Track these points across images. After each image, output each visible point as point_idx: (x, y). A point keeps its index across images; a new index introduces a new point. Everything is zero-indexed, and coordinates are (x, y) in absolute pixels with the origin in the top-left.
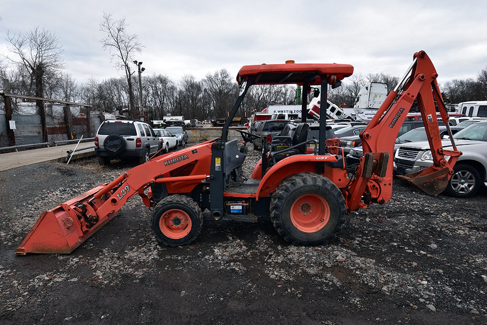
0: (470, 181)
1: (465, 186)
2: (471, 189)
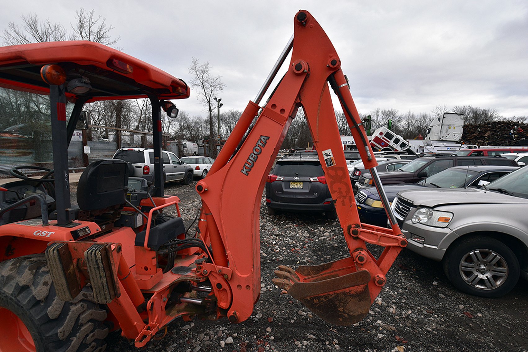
0: (497, 268)
1: (487, 277)
2: (499, 283)
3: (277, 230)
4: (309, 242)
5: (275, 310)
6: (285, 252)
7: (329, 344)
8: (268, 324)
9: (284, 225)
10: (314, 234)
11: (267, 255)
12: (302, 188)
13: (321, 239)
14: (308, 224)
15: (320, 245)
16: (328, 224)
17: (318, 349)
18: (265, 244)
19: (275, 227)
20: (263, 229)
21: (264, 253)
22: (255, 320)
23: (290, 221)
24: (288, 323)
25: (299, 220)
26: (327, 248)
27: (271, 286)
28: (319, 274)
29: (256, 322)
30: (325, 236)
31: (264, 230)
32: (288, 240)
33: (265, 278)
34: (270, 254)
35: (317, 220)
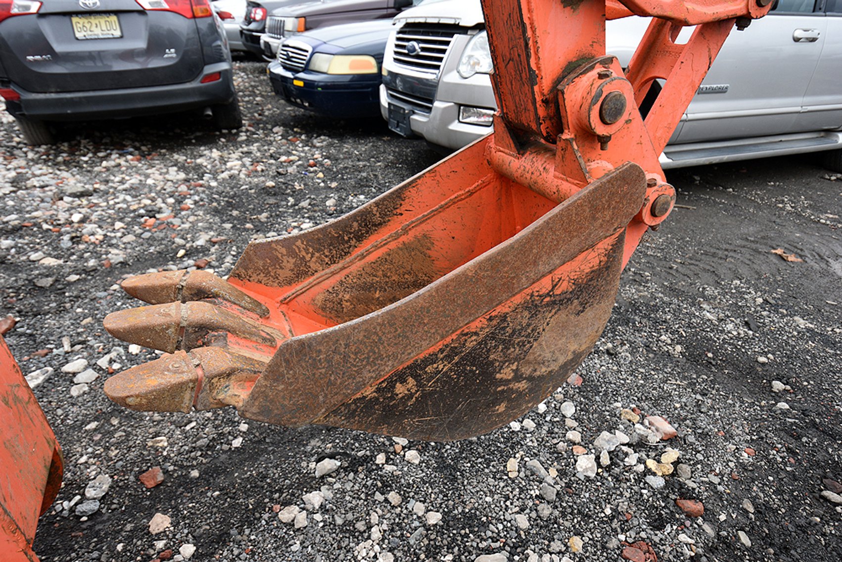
3: (73, 181)
4: (192, 192)
5: (157, 435)
6: (124, 235)
7: (387, 462)
8: (148, 498)
9: (93, 164)
10: (199, 171)
11: (61, 262)
12: (122, 37)
13: (223, 179)
14: (172, 150)
15: (228, 193)
16: (227, 141)
17: (363, 496)
18: (40, 227)
19: (65, 174)
20: (20, 189)
21: (49, 255)
22: (84, 513)
23: (112, 150)
24: (223, 457)
25: (137, 144)
26: (248, 195)
27: (113, 355)
28: (348, 259)
29: (94, 516)
30: (231, 169)
31: (27, 189)
32: (125, 200)
33: (79, 334)
34: (73, 254)
35: (192, 137)
